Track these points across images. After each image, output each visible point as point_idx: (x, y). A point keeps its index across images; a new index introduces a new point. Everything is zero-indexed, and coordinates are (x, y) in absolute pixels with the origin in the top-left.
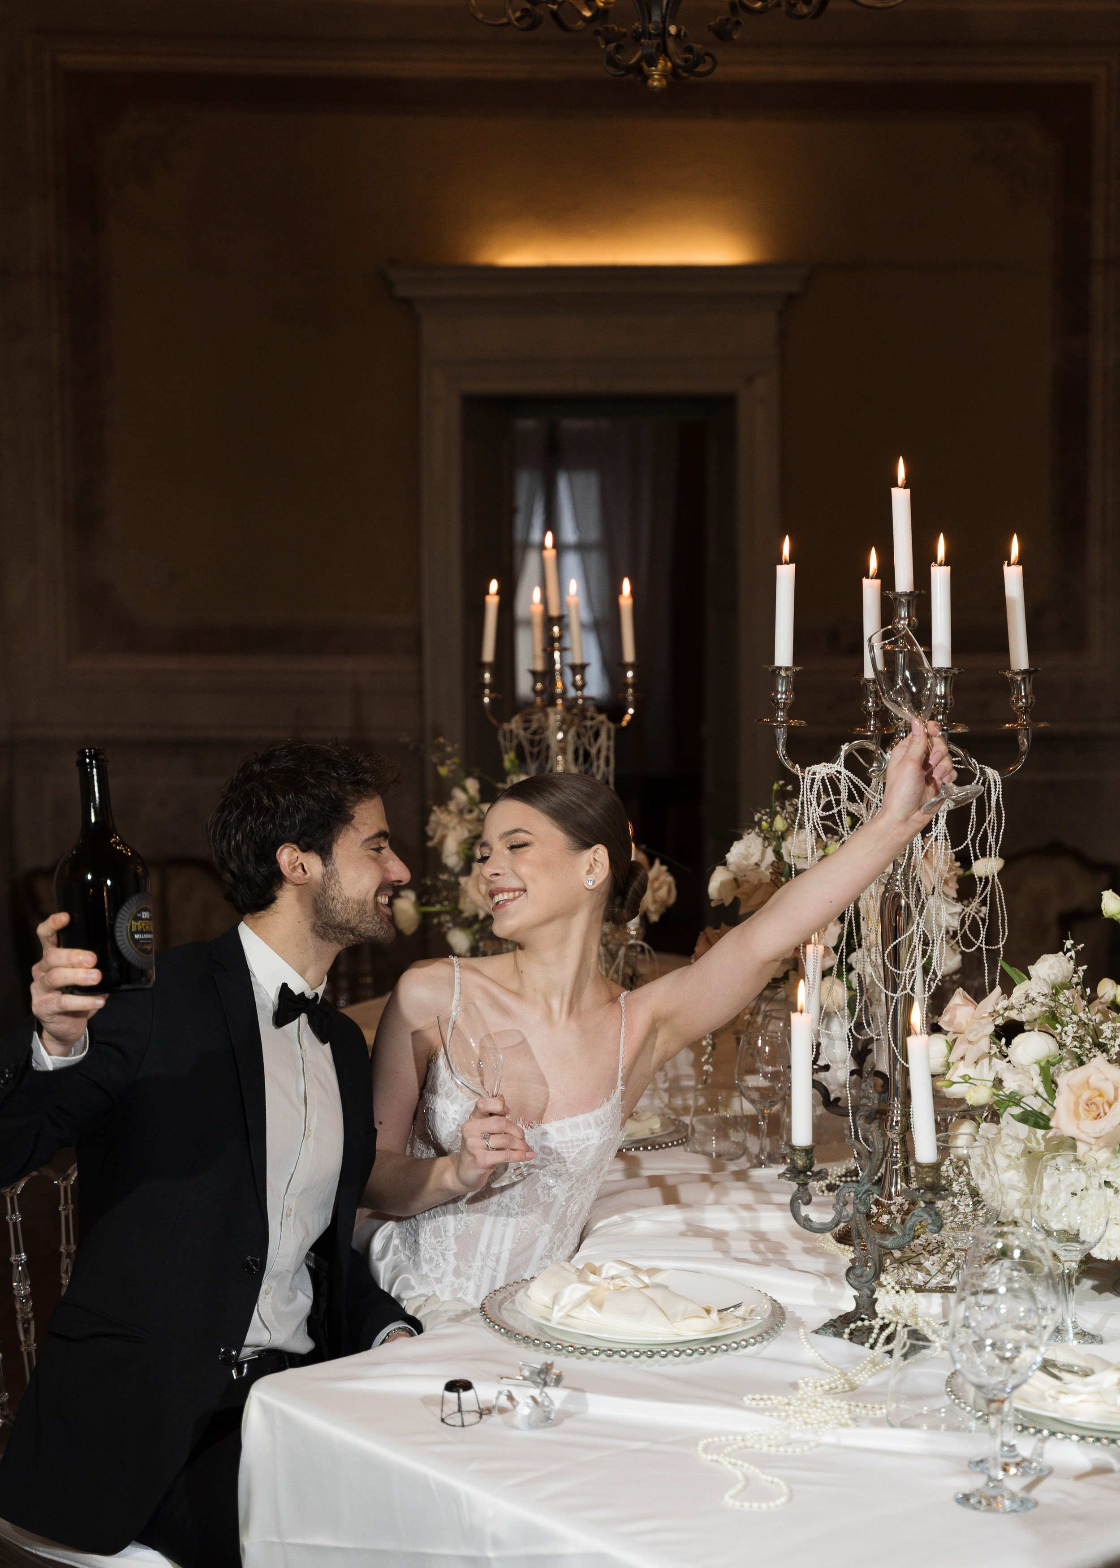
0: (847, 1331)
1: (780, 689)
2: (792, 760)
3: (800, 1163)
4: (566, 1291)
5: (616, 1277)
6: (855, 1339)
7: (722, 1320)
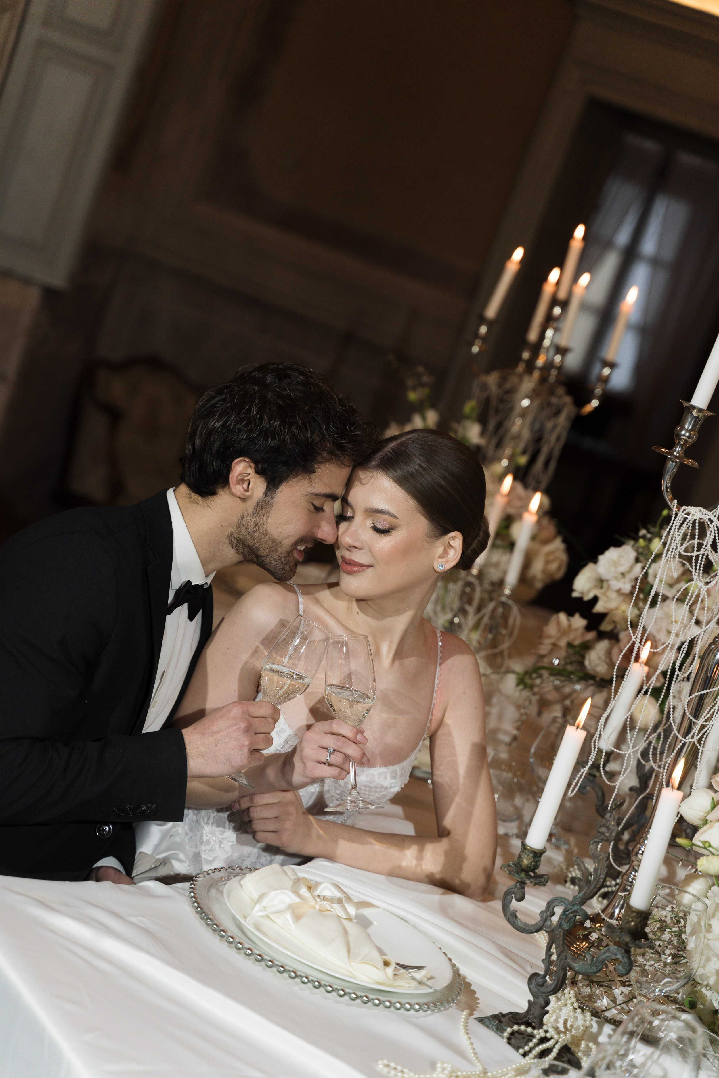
0: (509, 1030)
1: (686, 427)
2: (673, 494)
3: (526, 862)
4: (273, 893)
5: (325, 899)
6: (513, 1041)
7: (396, 977)
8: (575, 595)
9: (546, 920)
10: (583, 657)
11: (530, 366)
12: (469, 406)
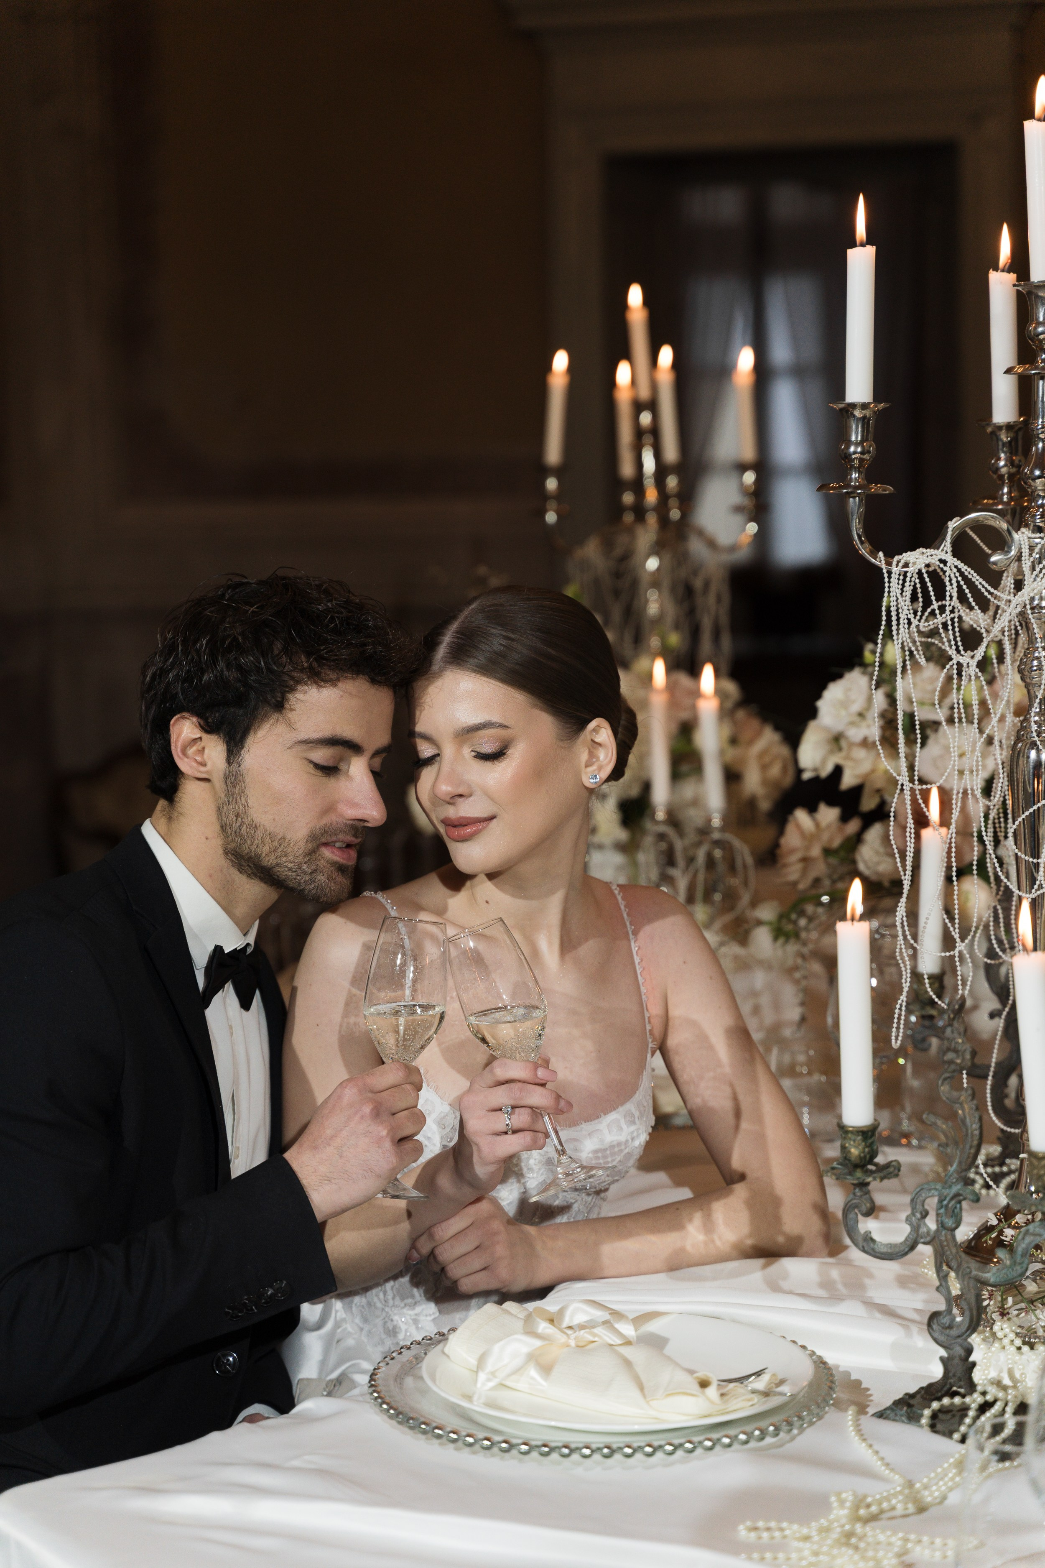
0: (927, 1412)
1: (853, 438)
3: (855, 1152)
4: (497, 1348)
5: (582, 1327)
6: (939, 1427)
7: (726, 1398)
8: (807, 775)
9: (919, 1228)
10: (854, 862)
11: (639, 511)
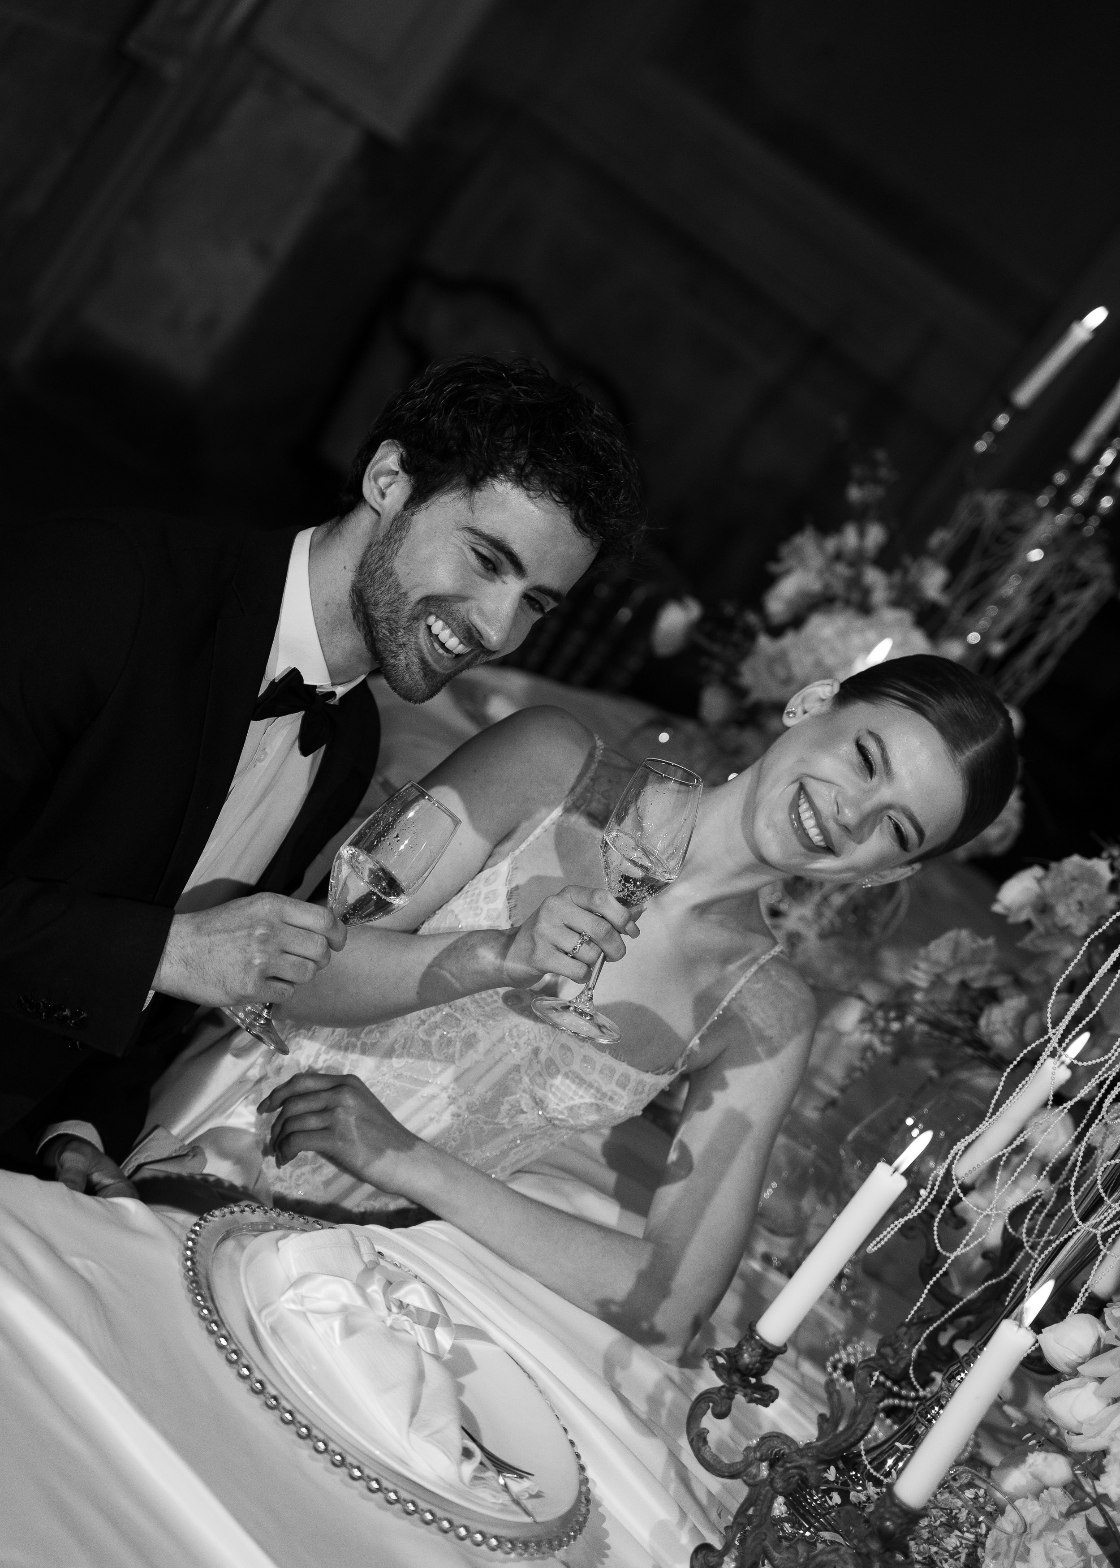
3: (746, 1356)
4: (322, 1278)
5: (405, 1310)
7: (476, 1482)
8: (997, 908)
9: (750, 1464)
10: (981, 1010)
11: (1061, 500)
12: (939, 538)
